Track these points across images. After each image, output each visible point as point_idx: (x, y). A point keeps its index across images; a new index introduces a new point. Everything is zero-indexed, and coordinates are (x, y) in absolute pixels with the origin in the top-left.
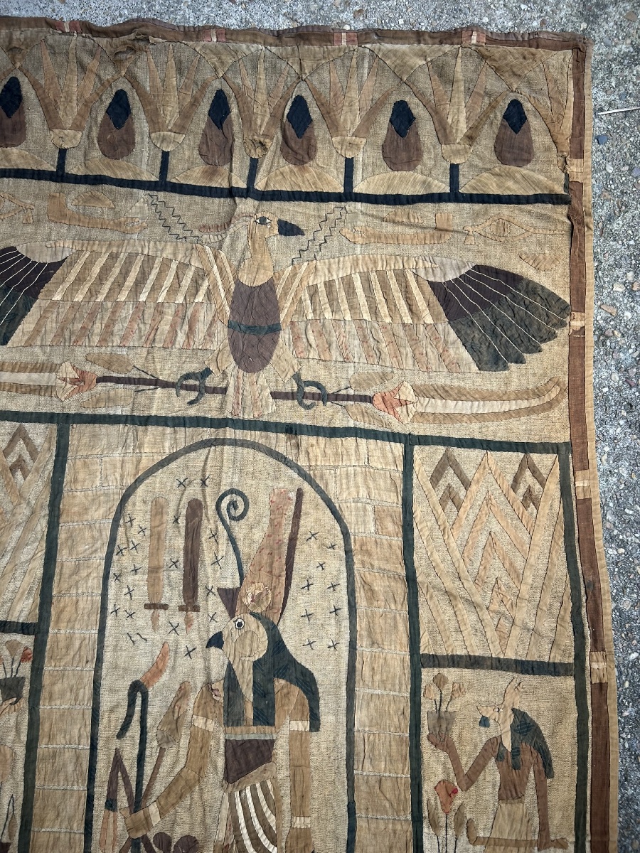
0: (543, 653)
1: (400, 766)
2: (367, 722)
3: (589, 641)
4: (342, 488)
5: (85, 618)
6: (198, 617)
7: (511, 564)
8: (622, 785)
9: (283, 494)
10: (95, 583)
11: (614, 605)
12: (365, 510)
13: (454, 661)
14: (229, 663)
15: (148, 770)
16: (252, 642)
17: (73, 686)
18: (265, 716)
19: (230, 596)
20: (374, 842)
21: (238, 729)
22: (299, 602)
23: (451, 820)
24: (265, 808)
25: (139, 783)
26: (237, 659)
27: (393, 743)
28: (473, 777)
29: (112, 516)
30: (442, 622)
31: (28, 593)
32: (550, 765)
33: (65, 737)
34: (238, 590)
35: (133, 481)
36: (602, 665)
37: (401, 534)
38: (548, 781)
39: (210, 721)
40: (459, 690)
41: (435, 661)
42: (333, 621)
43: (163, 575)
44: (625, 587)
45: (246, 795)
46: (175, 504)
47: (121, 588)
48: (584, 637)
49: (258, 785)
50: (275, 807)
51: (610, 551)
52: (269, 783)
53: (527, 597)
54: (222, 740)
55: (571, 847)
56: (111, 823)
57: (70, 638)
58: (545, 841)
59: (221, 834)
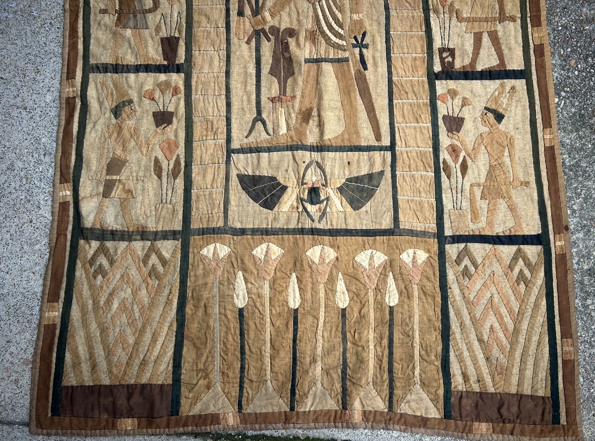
20: (401, 25)
23: (447, 9)
24: (335, 10)
45: (322, 4)
50: (341, 9)
55: (519, 21)
56: (242, 23)
58: (503, 17)
59: (309, 24)
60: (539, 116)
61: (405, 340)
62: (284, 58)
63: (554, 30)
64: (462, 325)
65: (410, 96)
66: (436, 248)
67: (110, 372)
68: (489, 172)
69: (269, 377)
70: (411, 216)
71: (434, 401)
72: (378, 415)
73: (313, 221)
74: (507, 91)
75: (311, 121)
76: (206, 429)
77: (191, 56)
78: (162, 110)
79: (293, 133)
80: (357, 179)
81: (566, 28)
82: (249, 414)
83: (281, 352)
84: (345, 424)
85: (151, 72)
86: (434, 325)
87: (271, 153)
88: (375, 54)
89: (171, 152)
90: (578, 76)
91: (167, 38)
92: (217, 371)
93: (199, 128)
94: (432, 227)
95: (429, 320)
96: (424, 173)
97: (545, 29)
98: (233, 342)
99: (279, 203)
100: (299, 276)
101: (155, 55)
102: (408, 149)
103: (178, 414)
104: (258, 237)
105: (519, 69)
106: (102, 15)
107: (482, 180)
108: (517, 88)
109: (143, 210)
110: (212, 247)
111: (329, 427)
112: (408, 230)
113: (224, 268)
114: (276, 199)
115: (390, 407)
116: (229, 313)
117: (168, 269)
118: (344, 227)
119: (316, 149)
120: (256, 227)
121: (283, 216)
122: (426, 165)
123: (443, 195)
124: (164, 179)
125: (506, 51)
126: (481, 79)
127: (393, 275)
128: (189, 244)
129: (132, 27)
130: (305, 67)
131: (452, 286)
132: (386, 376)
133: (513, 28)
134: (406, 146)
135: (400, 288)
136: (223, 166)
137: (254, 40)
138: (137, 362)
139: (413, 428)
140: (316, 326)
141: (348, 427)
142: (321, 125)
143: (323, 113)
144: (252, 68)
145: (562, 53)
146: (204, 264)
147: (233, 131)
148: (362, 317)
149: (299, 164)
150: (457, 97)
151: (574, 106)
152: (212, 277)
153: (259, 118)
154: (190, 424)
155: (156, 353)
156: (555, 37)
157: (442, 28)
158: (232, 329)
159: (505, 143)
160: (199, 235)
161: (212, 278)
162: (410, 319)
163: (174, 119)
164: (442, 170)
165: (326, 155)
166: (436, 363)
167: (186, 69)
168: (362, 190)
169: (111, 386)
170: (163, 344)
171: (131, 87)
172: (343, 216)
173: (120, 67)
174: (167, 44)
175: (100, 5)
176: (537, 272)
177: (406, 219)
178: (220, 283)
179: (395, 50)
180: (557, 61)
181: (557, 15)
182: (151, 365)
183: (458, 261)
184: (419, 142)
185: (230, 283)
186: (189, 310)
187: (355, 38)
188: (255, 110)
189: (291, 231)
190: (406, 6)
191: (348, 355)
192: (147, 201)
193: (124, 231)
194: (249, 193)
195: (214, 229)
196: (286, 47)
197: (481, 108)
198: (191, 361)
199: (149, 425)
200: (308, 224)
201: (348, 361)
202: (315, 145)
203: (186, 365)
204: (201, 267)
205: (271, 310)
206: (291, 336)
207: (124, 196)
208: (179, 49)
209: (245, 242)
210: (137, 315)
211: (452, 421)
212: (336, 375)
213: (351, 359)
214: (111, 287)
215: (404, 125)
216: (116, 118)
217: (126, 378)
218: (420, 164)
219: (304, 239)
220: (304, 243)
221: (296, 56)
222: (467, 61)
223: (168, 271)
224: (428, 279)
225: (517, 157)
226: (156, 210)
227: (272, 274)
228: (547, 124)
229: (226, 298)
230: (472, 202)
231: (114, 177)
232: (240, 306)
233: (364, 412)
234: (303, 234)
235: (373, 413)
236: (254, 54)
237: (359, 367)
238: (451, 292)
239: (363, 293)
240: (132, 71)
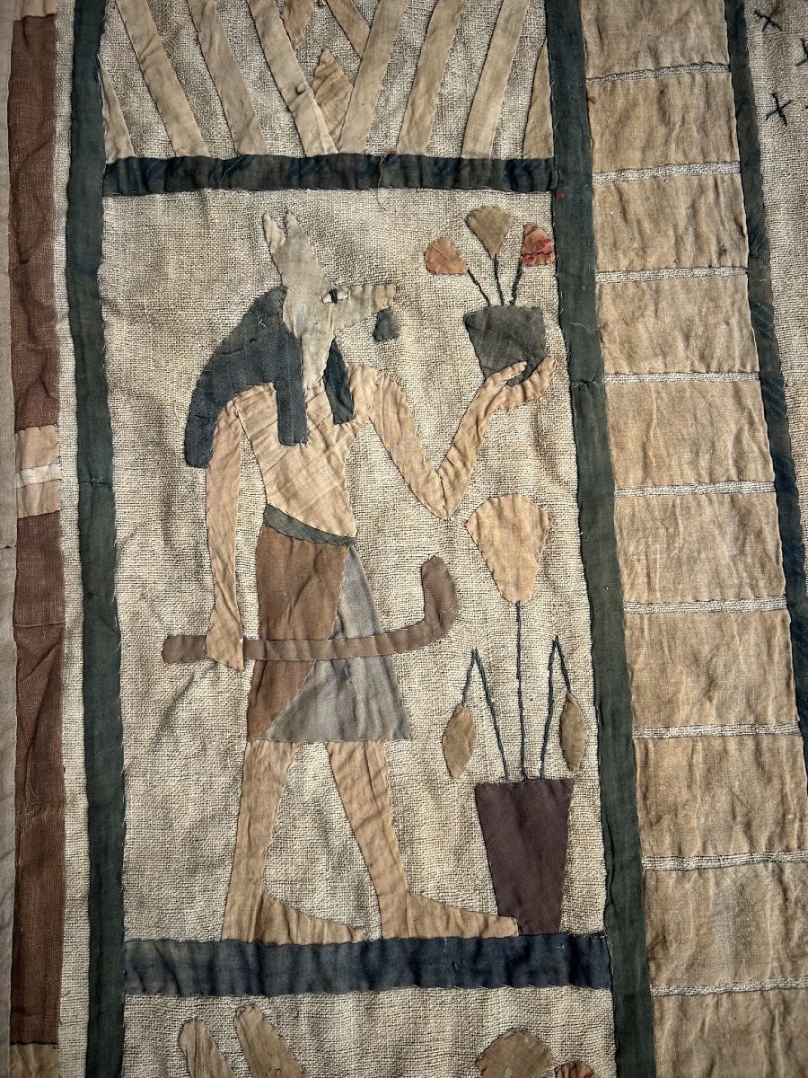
5: (695, 133)
17: (690, 321)
31: (512, 82)
33: (694, 463)
47: (781, 47)
57: (660, 189)
77: (640, 886)
85: (441, 983)
91: (506, 789)
101: (452, 881)
106: (175, 669)
129: (331, 731)
167: (618, 964)
171: (340, 1075)
173: (280, 964)
174: (512, 819)
175: (166, 611)
208: (576, 852)
240: (341, 984)
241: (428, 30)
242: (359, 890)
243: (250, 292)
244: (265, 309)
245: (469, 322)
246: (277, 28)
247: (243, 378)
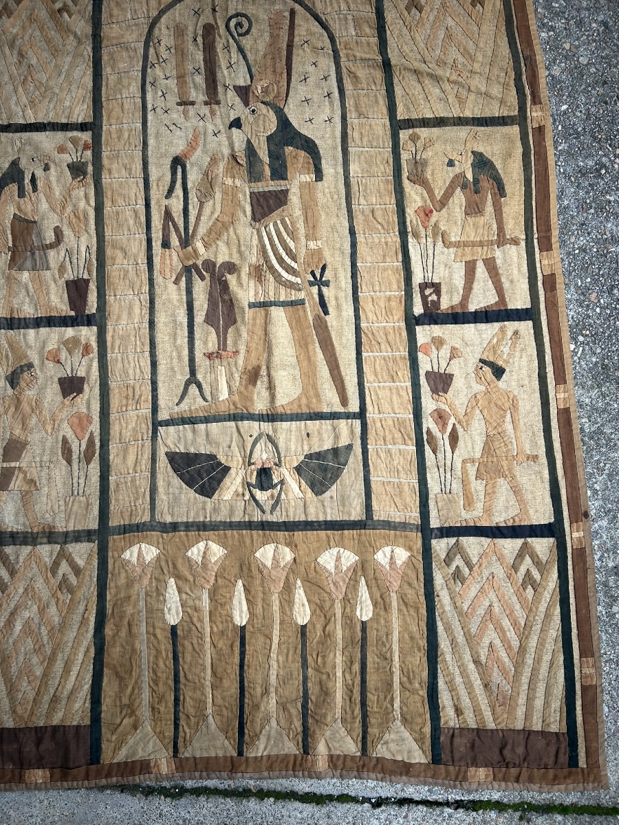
0: (495, 111)
1: (388, 199)
2: (359, 171)
3: (529, 97)
4: (326, 5)
5: (131, 115)
6: (220, 108)
7: (465, 49)
8: (559, 198)
9: (279, 13)
10: (135, 88)
11: (547, 73)
12: (346, 19)
13: (425, 123)
14: (248, 139)
15: (192, 219)
16: (264, 121)
17: (126, 164)
18: (279, 172)
19: (243, 91)
20: (371, 253)
21: (260, 184)
22: (299, 91)
23: (430, 232)
24: (286, 237)
25: (186, 228)
26: (254, 136)
27: (381, 184)
28: (444, 202)
29: (143, 39)
30: (413, 95)
31: (83, 102)
32: (503, 188)
33: (124, 201)
34: (250, 86)
35: (157, 13)
36: (540, 114)
37: (376, 35)
38: (503, 199)
39: (237, 180)
40: (429, 143)
41: (409, 123)
42: (327, 103)
43: (188, 79)
44: (555, 60)
45: (270, 230)
46: (193, 27)
47: (156, 93)
48: (525, 95)
49: (279, 222)
50: (293, 235)
51: (543, 35)
52: (287, 219)
53: (479, 71)
54: (248, 193)
55: (523, 244)
56: (167, 257)
57: (120, 131)
58: (502, 240)
59: (253, 258)
60: (550, 369)
61: (381, 664)
62: (224, 301)
63: (569, 254)
64: (453, 642)
65: (383, 347)
66: (419, 544)
67: (14, 712)
68: (486, 443)
69: (209, 711)
70: (388, 503)
71: (420, 740)
72: (348, 760)
73: (263, 512)
74: (509, 337)
75: (259, 383)
76: (134, 780)
77: (105, 303)
78: (70, 375)
79: (236, 398)
80: (319, 455)
81: (585, 251)
82: (187, 759)
83: (224, 681)
84: (306, 773)
85: (55, 326)
86: (417, 644)
87: (209, 425)
88: (338, 292)
89: (83, 429)
90: (600, 314)
91: (73, 281)
92: (146, 705)
93: (117, 396)
94: (414, 516)
95: (412, 638)
96: (402, 447)
97: (557, 253)
98: (164, 668)
99: (219, 489)
100: (246, 584)
101: (59, 303)
102: (381, 416)
103: (98, 762)
104: (193, 533)
105: (524, 307)
107: (478, 455)
108: (522, 332)
109: (50, 505)
110: (135, 549)
111: (286, 777)
112: (384, 521)
113: (151, 576)
114: (215, 483)
115: (364, 749)
116: (158, 632)
117: (83, 579)
118: (303, 518)
119: (266, 418)
120: (190, 520)
121: (225, 506)
122: (406, 437)
123: (428, 475)
124: (75, 466)
125: (506, 285)
126: (475, 322)
127: (366, 582)
128: (107, 547)
129: (30, 268)
130: (249, 314)
131: (441, 594)
132: (357, 711)
133: (515, 254)
134: (380, 413)
135: (374, 598)
136: (148, 444)
137: (184, 279)
138: (46, 698)
139: (393, 777)
140: (268, 648)
141: (311, 778)
142: (271, 387)
143: (273, 373)
144: (183, 315)
145: (580, 284)
146: (126, 571)
147: (160, 397)
148: (327, 636)
149: (245, 438)
150: (445, 347)
151: (595, 354)
152: (136, 586)
153: (193, 379)
154: (114, 773)
155: (69, 686)
156: (570, 263)
157: (424, 256)
158: (164, 652)
159: (507, 405)
160: (120, 534)
161: (136, 588)
162: (387, 638)
163: (86, 386)
164: (426, 443)
165: (279, 426)
166: (421, 693)
167: (98, 321)
168: (325, 469)
169: (15, 729)
170: (78, 675)
171: (30, 347)
172: (302, 505)
173: (16, 322)
174: (74, 289)
176: (548, 573)
177: (381, 508)
178: (147, 594)
179: (363, 288)
180: (572, 294)
181: (573, 234)
182: (64, 702)
183: (448, 560)
184: (396, 406)
185: (160, 593)
186: (109, 631)
187: (313, 273)
188: (187, 369)
189: (235, 526)
190: (378, 229)
191: (309, 685)
192: (54, 493)
193: (27, 532)
194: (181, 477)
195: (137, 525)
196: (225, 286)
197: (474, 361)
198: (114, 694)
199: (64, 778)
200: (257, 516)
201: (310, 692)
202: (265, 412)
203: (107, 700)
204: (123, 575)
205: (211, 627)
206: (237, 660)
207: (26, 487)
208: (89, 296)
209: (177, 540)
210: (45, 639)
211: (442, 766)
212: (296, 710)
213: (313, 689)
214: (12, 606)
215: (376, 384)
216: (13, 388)
217: (34, 718)
218: (397, 435)
219: (252, 537)
220: (252, 541)
221: (237, 300)
222: (456, 300)
223: (82, 582)
224: (410, 585)
225: (522, 423)
226: (66, 504)
227: (212, 581)
228: (560, 378)
229: (155, 614)
230: (465, 483)
231: (13, 464)
232: (173, 623)
233: (331, 757)
234: (251, 530)
235: (342, 758)
236: (185, 297)
237: (324, 701)
238: (440, 601)
239: (327, 605)
240: (31, 326)
241: (61, 90)
242: (36, 305)
243: (11, 159)
244: (15, 164)
245: (68, 166)
246: (20, 89)
247: (8, 181)
